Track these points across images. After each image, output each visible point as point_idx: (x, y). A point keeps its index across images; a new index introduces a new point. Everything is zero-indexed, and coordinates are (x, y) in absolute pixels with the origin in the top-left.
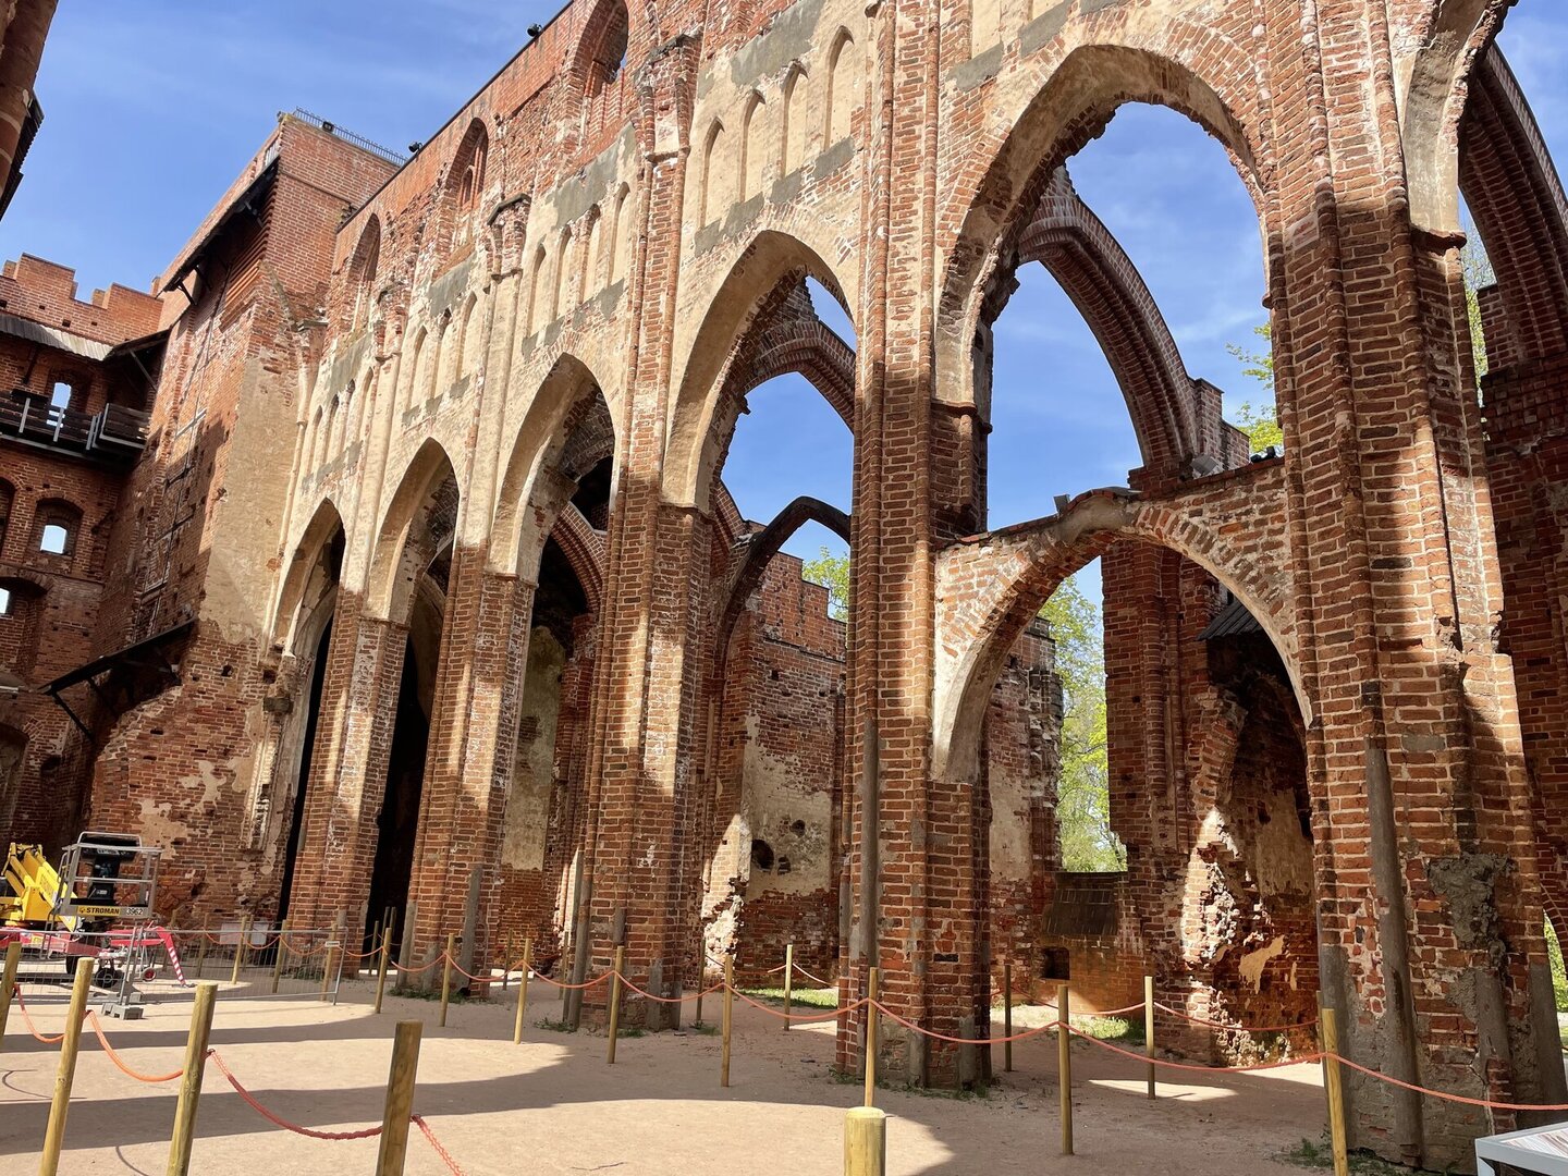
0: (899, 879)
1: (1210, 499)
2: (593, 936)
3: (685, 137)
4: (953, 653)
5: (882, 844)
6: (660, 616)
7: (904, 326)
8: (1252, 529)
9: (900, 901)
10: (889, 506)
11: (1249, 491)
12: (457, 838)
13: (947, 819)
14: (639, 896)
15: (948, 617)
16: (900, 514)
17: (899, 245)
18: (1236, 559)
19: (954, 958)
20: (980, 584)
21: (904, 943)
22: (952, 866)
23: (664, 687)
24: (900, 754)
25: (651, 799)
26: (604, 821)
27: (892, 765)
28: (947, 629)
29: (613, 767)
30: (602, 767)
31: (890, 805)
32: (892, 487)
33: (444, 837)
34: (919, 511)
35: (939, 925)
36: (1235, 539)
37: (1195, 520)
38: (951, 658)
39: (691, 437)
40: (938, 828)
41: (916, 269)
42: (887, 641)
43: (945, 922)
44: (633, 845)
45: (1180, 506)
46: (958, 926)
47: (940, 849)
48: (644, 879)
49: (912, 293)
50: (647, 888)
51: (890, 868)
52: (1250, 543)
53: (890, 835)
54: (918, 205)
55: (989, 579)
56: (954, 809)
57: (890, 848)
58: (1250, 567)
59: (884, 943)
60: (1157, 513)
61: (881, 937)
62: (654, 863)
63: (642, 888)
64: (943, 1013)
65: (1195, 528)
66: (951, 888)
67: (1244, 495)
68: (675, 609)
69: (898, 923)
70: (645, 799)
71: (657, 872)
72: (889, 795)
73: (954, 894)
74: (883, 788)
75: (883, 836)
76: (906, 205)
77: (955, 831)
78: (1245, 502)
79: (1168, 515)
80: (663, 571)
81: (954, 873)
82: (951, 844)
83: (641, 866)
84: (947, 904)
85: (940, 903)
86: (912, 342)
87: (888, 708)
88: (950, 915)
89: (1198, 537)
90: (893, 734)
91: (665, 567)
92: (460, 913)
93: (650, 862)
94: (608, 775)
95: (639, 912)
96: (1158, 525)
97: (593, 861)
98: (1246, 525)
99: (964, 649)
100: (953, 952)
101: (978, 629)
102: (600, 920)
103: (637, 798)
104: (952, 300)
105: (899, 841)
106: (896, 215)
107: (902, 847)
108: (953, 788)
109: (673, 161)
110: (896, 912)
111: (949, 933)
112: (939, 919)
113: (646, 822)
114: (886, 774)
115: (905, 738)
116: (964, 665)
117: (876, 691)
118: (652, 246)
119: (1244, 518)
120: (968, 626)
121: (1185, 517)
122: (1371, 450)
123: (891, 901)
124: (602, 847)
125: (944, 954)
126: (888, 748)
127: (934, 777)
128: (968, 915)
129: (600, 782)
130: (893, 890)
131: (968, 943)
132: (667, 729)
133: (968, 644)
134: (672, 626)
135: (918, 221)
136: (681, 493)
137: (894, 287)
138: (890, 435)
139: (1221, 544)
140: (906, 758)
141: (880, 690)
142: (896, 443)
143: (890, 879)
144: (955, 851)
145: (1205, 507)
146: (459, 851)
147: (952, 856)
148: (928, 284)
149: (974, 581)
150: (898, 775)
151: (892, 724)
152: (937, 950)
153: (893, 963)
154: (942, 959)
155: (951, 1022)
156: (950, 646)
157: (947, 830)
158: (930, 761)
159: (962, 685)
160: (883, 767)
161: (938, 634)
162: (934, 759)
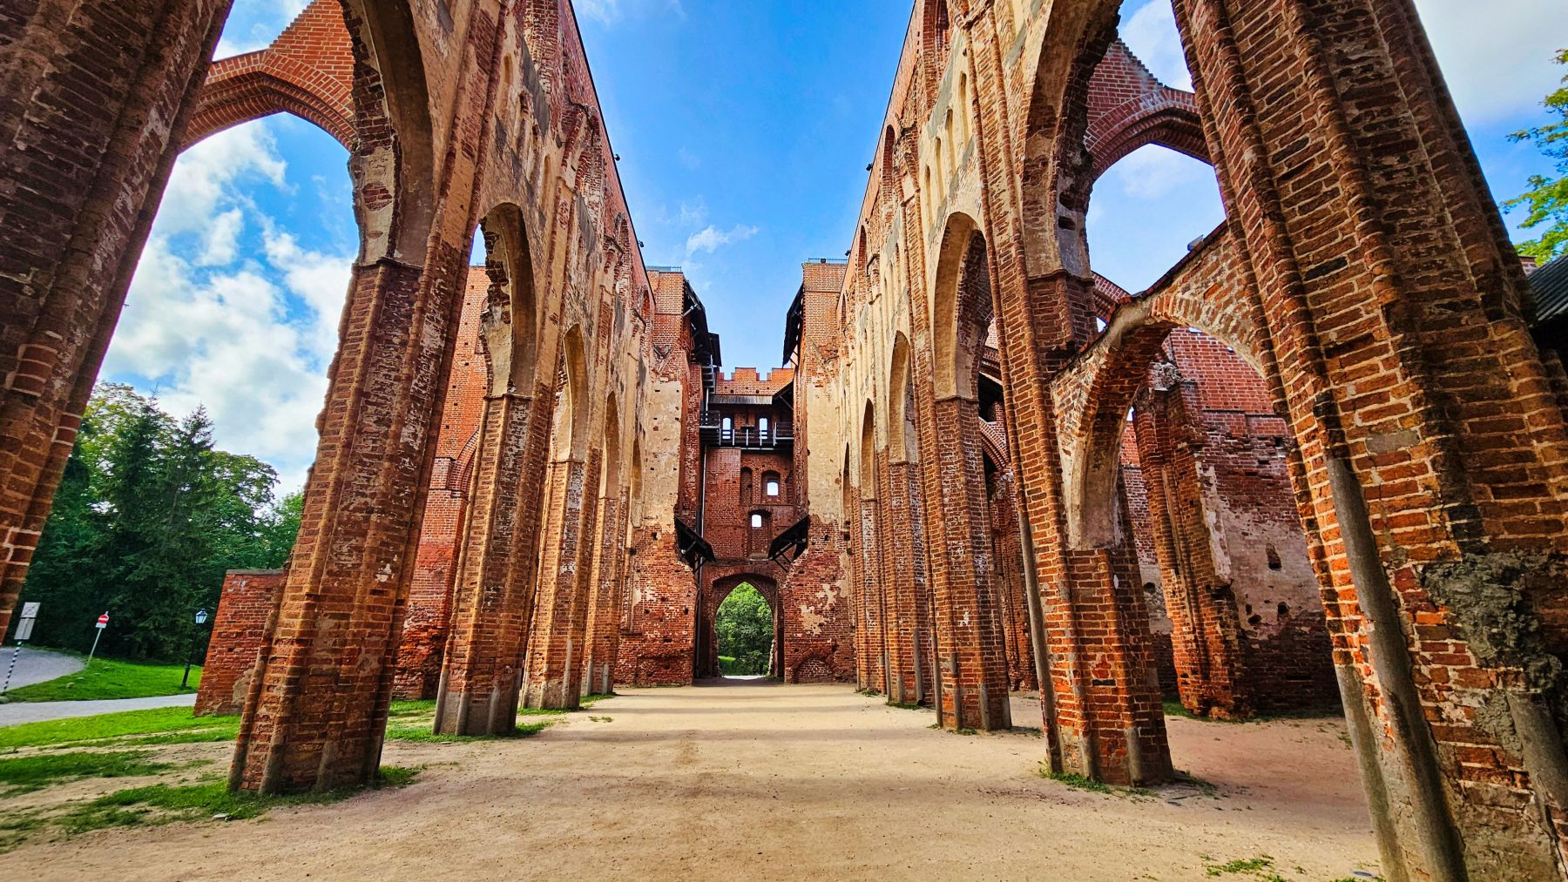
0: (1057, 625)
1: (1193, 274)
2: (942, 670)
3: (916, 183)
4: (1067, 452)
5: (1043, 600)
6: (948, 468)
7: (1004, 237)
8: (1226, 285)
9: (1060, 641)
10: (1013, 361)
11: (1218, 254)
12: (902, 614)
13: (1089, 576)
14: (963, 644)
15: (1062, 427)
16: (1020, 364)
17: (994, 186)
18: (1219, 316)
19: (1112, 682)
20: (1074, 397)
21: (1067, 672)
22: (1099, 612)
23: (957, 512)
24: (1044, 534)
25: (961, 583)
26: (938, 599)
27: (1041, 542)
28: (1062, 436)
29: (937, 566)
30: (930, 566)
31: (1044, 572)
32: (1013, 347)
33: (894, 615)
34: (1028, 356)
35: (1093, 658)
36: (1216, 299)
37: (1187, 296)
38: (1068, 457)
39: (947, 355)
40: (1081, 584)
41: (1006, 197)
42: (1025, 455)
43: (1099, 655)
44: (952, 613)
45: (1176, 288)
46: (1111, 657)
47: (1085, 600)
48: (964, 634)
49: (1006, 213)
50: (967, 639)
51: (1050, 617)
52: (1226, 298)
53: (1047, 594)
54: (1001, 155)
55: (1077, 391)
56: (1095, 569)
57: (1048, 602)
58: (1230, 319)
59: (1055, 672)
60: (1162, 300)
61: (1052, 668)
62: (969, 623)
63: (964, 639)
64: (1106, 724)
65: (1188, 301)
66: (1101, 628)
67: (1215, 258)
68: (956, 462)
69: (1061, 658)
70: (957, 583)
71: (972, 628)
72: (1042, 564)
73: (1105, 633)
74: (1038, 560)
75: (1042, 594)
76: (995, 159)
77: (1098, 584)
78: (1217, 264)
79: (1168, 298)
80: (945, 441)
81: (1102, 617)
82: (1096, 595)
83: (961, 625)
84: (1099, 641)
85: (1091, 641)
86: (1010, 246)
87: (1033, 502)
88: (1102, 649)
89: (1191, 308)
90: (1039, 520)
91: (946, 438)
92: (910, 657)
93: (966, 622)
94: (935, 571)
95: (965, 654)
96: (1165, 310)
97: (935, 624)
98: (1221, 285)
99: (1074, 448)
100: (1110, 678)
101: (1078, 431)
102: (944, 660)
103: (950, 584)
104: (1032, 204)
105: (1053, 597)
106: (990, 169)
107: (1056, 602)
108: (1092, 553)
109: (913, 201)
110: (1058, 649)
111: (1103, 664)
112: (1093, 654)
113: (959, 598)
114: (1038, 550)
115: (1046, 521)
116: (1076, 459)
117: (1023, 491)
118: (911, 253)
119: (1218, 278)
120: (1073, 431)
121: (1180, 295)
122: (1286, 170)
123: (1054, 642)
124: (938, 615)
125: (1101, 680)
126: (1037, 531)
127: (1072, 547)
128: (1117, 649)
129: (931, 576)
130: (1054, 633)
131: (1120, 671)
132: (964, 538)
133: (1075, 443)
134: (957, 473)
135: (1003, 166)
136: (947, 391)
137: (995, 214)
138: (1007, 312)
139: (1206, 308)
140: (1049, 536)
141: (1026, 490)
142: (1011, 317)
143: (1052, 626)
144: (1100, 600)
145: (1191, 281)
146: (904, 622)
147: (1098, 605)
148: (1013, 202)
149: (1070, 396)
150: (1045, 549)
151: (1036, 513)
152: (1094, 677)
153: (1062, 688)
154: (1100, 683)
155: (1116, 733)
156: (1067, 448)
157: (1090, 584)
158: (1067, 536)
159: (1079, 475)
160: (1036, 545)
161: (1060, 441)
162: (1071, 534)
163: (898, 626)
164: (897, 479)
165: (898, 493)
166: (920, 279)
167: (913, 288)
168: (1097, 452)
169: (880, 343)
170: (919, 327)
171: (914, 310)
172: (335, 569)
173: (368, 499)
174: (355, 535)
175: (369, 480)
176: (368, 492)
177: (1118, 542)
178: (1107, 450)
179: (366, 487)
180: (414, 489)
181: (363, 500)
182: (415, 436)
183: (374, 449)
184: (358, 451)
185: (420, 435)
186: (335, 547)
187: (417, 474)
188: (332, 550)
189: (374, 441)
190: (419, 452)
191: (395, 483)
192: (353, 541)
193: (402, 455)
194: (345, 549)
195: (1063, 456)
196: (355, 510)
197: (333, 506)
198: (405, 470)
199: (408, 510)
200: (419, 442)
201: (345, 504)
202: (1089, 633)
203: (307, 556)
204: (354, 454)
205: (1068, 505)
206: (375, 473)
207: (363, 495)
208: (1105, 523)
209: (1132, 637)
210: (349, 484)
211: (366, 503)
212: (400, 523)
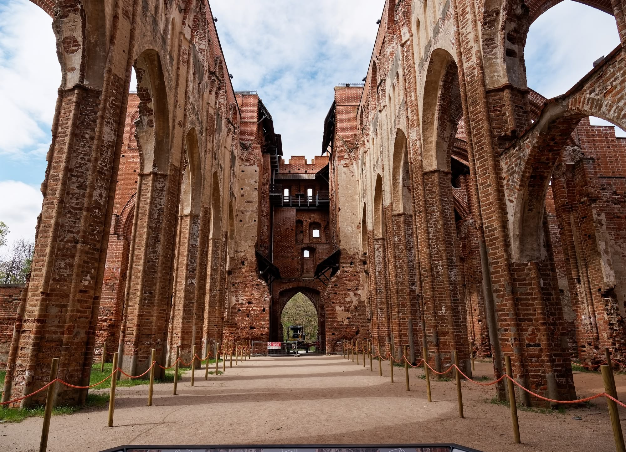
0: (504, 310)
1: (597, 81)
2: (428, 342)
3: (410, 31)
4: (511, 201)
5: (495, 295)
6: (432, 216)
7: (470, 63)
8: (619, 87)
9: (505, 320)
10: (476, 144)
11: (615, 66)
12: (401, 310)
13: (525, 279)
14: (442, 326)
15: (508, 185)
16: (481, 145)
17: (463, 30)
18: (614, 108)
19: (539, 345)
20: (516, 165)
21: (510, 339)
22: (531, 302)
23: (438, 243)
24: (496, 253)
25: (440, 288)
26: (425, 298)
27: (494, 259)
28: (508, 191)
29: (424, 277)
30: (420, 278)
31: (496, 277)
32: (476, 135)
33: (396, 310)
34: (486, 140)
35: (527, 330)
36: (612, 97)
37: (592, 96)
38: (512, 204)
39: (431, 142)
40: (519, 285)
41: (471, 37)
42: (484, 204)
43: (530, 329)
44: (435, 307)
45: (585, 91)
46: (538, 330)
47: (522, 294)
48: (442, 319)
49: (471, 47)
50: (444, 323)
51: (499, 306)
52: (619, 96)
53: (497, 291)
54: (468, 9)
55: (518, 162)
56: (528, 275)
57: (498, 296)
58: (622, 109)
59: (502, 340)
60: (576, 99)
61: (500, 337)
62: (445, 313)
63: (442, 323)
64: (535, 371)
65: (593, 99)
66: (532, 312)
67: (612, 70)
68: (437, 212)
69: (506, 330)
70: (438, 288)
71: (447, 316)
72: (494, 273)
73: (534, 315)
74: (492, 270)
75: (494, 291)
76: (464, 12)
77: (530, 284)
78: (614, 74)
79: (580, 98)
80: (430, 198)
81: (533, 305)
82: (529, 291)
83: (440, 314)
84: (531, 320)
85: (525, 320)
86: (474, 69)
87: (488, 233)
88: (532, 325)
89: (595, 104)
90: (492, 245)
91: (430, 196)
92: (407, 336)
93: (444, 312)
94: (423, 281)
95: (443, 332)
96: (577, 106)
97: (423, 314)
98: (616, 87)
99: (515, 198)
100: (537, 342)
101: (518, 187)
102: (429, 336)
103: (433, 288)
104: (489, 42)
105: (501, 293)
106: (461, 18)
107: (503, 296)
108: (527, 265)
109: (408, 43)
110: (504, 325)
111: (533, 333)
112: (526, 327)
113: (439, 297)
114: (492, 264)
115: (497, 245)
116: (517, 205)
117: (482, 227)
118: (407, 77)
119: (614, 83)
120: (515, 187)
121: (588, 96)
123: (502, 321)
124: (425, 308)
125: (532, 343)
126: (491, 252)
127: (513, 261)
128: (543, 324)
129: (421, 284)
130: (502, 315)
131: (544, 338)
132: (442, 259)
133: (516, 195)
134: (437, 219)
135: (469, 16)
136: (431, 166)
137: (464, 48)
138: (472, 112)
139: (605, 103)
140: (499, 254)
141: (484, 226)
142: (474, 115)
143: (500, 311)
144: (532, 294)
145: (596, 86)
146: (403, 314)
147: (530, 297)
148: (476, 40)
149: (513, 165)
150: (497, 263)
151: (491, 240)
152: (527, 342)
153: (506, 349)
154: (531, 346)
155: (541, 376)
156: (511, 198)
157: (525, 285)
158: (511, 254)
159: (519, 215)
160: (490, 260)
161: (506, 194)
162: (513, 253)
163: (399, 317)
164: (398, 224)
165: (399, 233)
166: (413, 94)
167: (409, 99)
168: (531, 200)
169: (386, 137)
170: (413, 125)
171: (409, 114)
172: (57, 277)
173: (75, 235)
174: (68, 257)
175: (75, 223)
176: (74, 230)
177: (543, 258)
178: (537, 199)
179: (73, 227)
180: (102, 229)
181: (72, 235)
182: (101, 195)
183: (77, 204)
184: (68, 205)
185: (104, 195)
186: (56, 264)
187: (103, 219)
188: (55, 266)
189: (77, 199)
190: (104, 206)
191: (90, 225)
192: (67, 261)
193: (94, 207)
194: (62, 265)
195: (508, 203)
196: (68, 241)
197: (55, 239)
198: (96, 217)
199: (98, 241)
200: (103, 199)
201: (61, 238)
202: (524, 315)
203: (40, 270)
204: (65, 207)
205: (511, 234)
206: (78, 219)
207: (72, 232)
208: (535, 246)
209: (552, 317)
210: (63, 226)
211: (74, 237)
212: (94, 250)
